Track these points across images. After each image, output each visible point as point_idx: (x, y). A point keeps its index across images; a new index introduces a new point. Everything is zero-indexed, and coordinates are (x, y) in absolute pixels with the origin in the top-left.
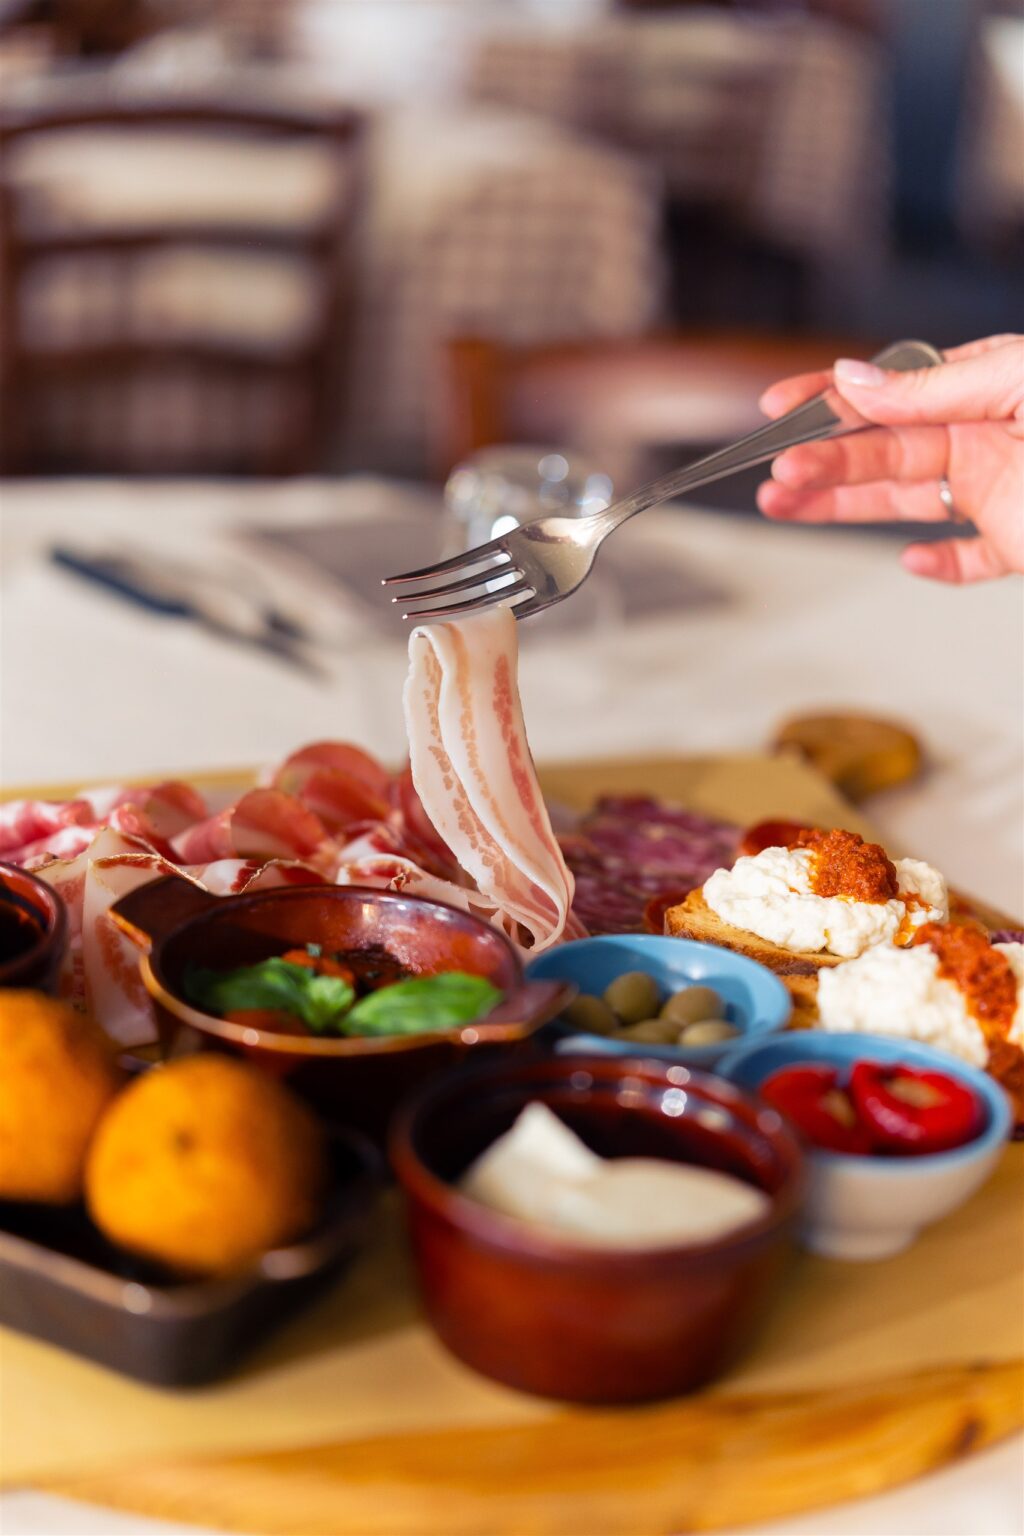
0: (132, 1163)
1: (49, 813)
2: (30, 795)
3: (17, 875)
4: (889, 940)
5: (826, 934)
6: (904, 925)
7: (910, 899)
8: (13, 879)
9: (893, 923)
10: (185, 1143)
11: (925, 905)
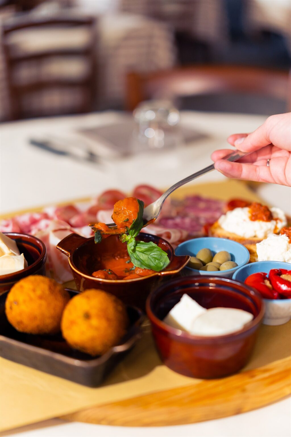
0: (72, 323)
1: (37, 216)
2: (31, 211)
3: (31, 237)
4: (272, 232)
5: (255, 232)
6: (276, 228)
7: (276, 220)
8: (30, 239)
9: (273, 227)
10: (87, 316)
11: (281, 221)
